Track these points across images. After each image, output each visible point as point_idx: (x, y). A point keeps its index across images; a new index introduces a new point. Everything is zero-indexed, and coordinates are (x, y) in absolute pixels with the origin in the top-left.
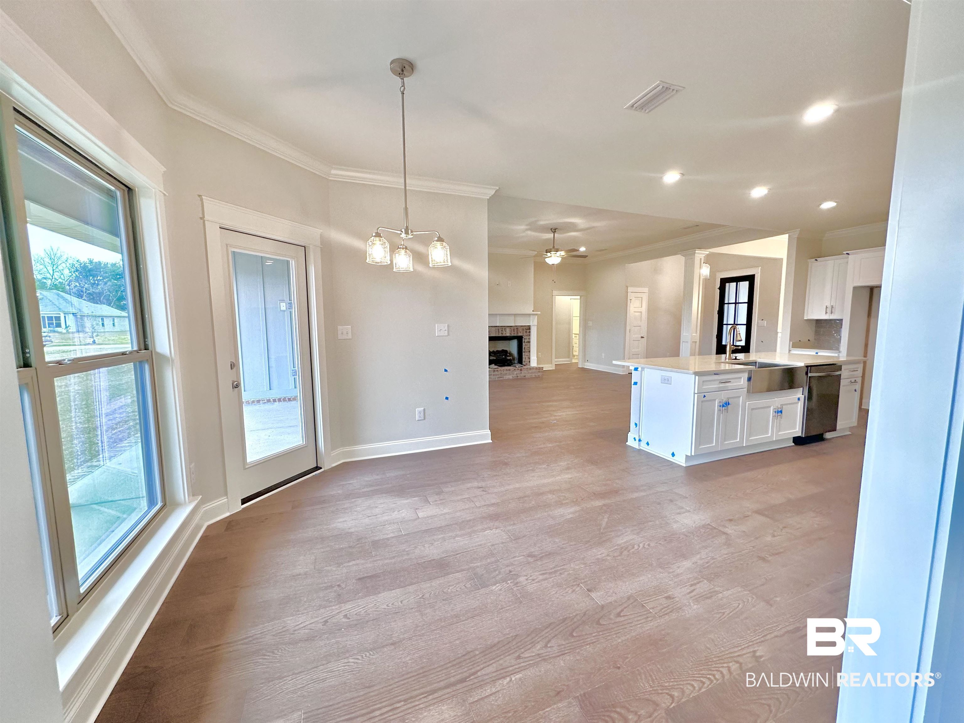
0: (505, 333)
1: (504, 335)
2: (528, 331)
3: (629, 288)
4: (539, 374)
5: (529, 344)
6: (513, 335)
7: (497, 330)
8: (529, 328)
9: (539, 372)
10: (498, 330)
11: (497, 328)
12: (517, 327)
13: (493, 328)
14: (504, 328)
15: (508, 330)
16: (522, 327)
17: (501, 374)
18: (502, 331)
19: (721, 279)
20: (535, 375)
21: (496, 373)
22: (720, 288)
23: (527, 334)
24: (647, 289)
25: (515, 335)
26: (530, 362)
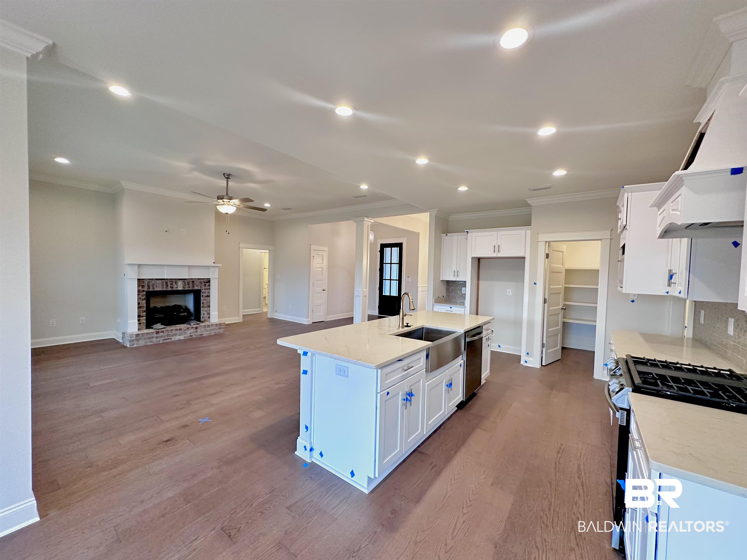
0: (176, 286)
1: (175, 289)
2: (207, 284)
3: (311, 246)
4: (219, 331)
5: (208, 298)
6: (187, 289)
7: (164, 283)
8: (208, 281)
9: (220, 328)
10: (166, 283)
11: (163, 281)
12: (193, 280)
13: (158, 281)
14: (174, 281)
15: (180, 284)
16: (200, 280)
17: (168, 335)
18: (172, 284)
19: (381, 244)
20: (215, 333)
21: (161, 334)
22: (380, 251)
23: (206, 288)
24: (327, 248)
25: (190, 289)
26: (209, 317)
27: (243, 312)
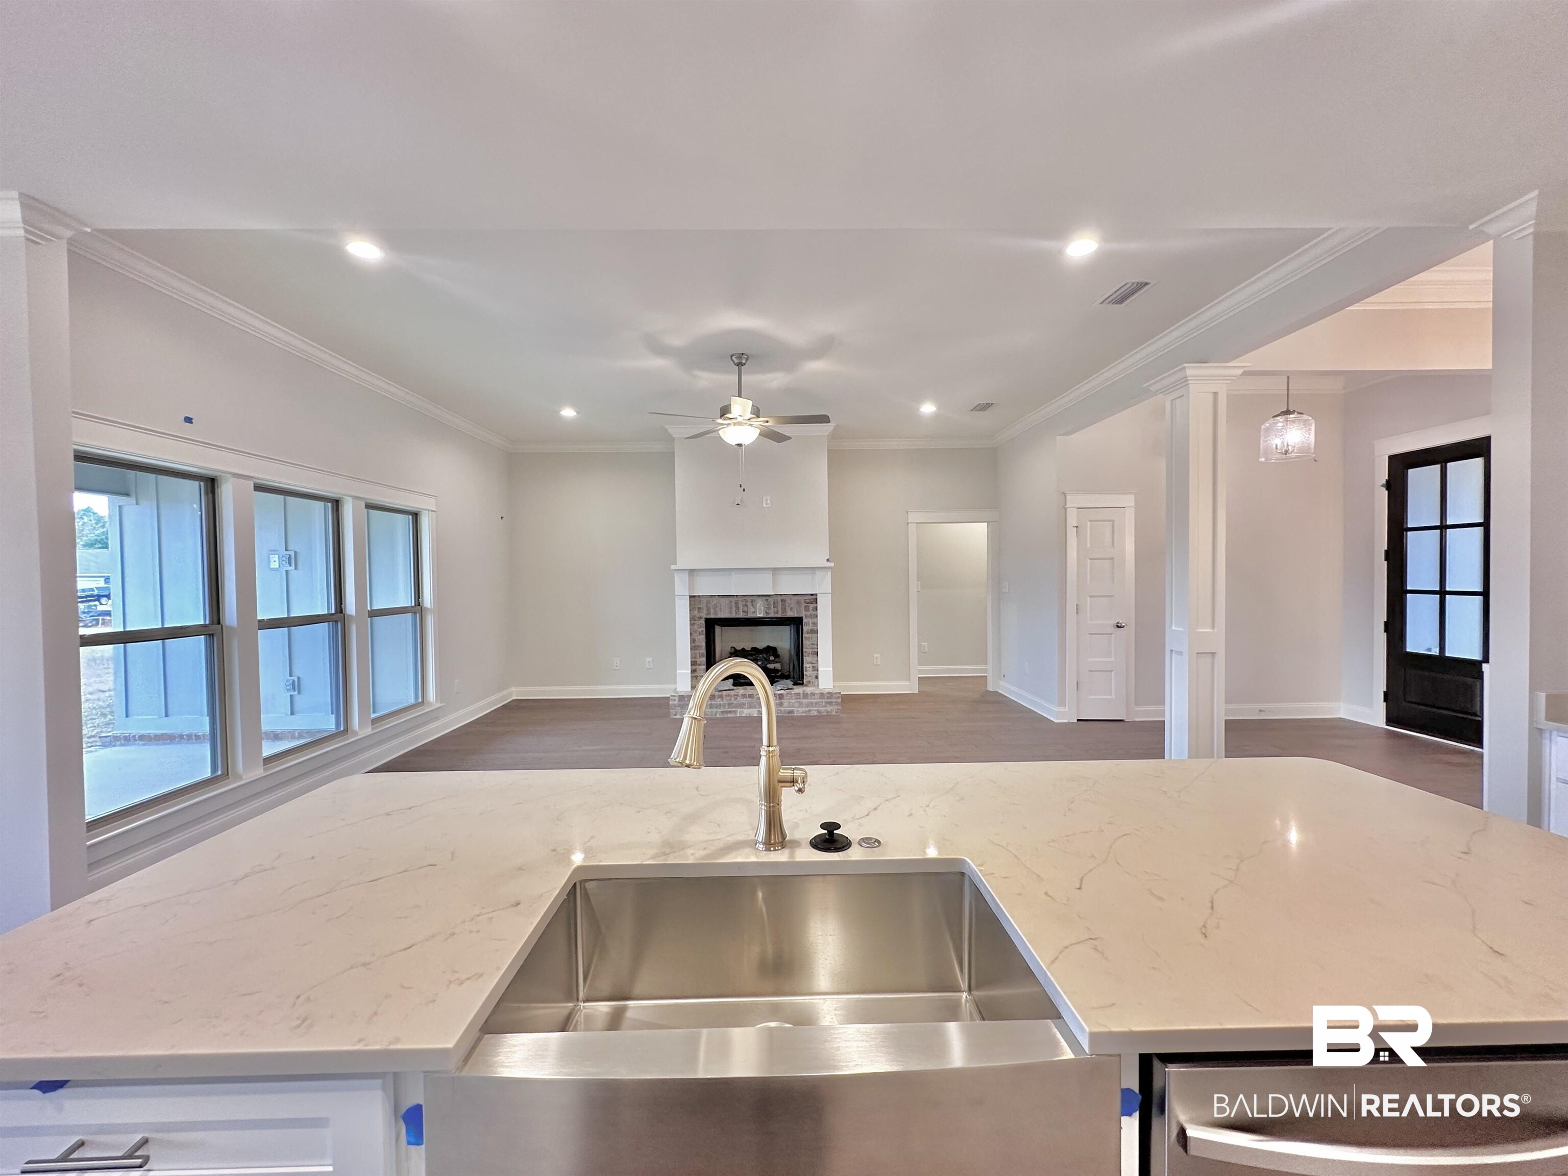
0: (752, 610)
1: (750, 615)
2: (812, 606)
3: (1068, 497)
4: (829, 708)
5: (815, 635)
6: (772, 615)
7: (733, 604)
8: (813, 599)
9: (831, 703)
10: (737, 603)
11: (731, 599)
12: (783, 598)
13: (723, 600)
14: (749, 599)
15: (760, 604)
16: (796, 598)
17: (729, 704)
18: (746, 606)
19: (1392, 459)
20: (818, 711)
21: (718, 701)
22: (1389, 485)
23: (808, 613)
24: (1132, 497)
25: (779, 615)
26: (817, 677)
27: (920, 671)
